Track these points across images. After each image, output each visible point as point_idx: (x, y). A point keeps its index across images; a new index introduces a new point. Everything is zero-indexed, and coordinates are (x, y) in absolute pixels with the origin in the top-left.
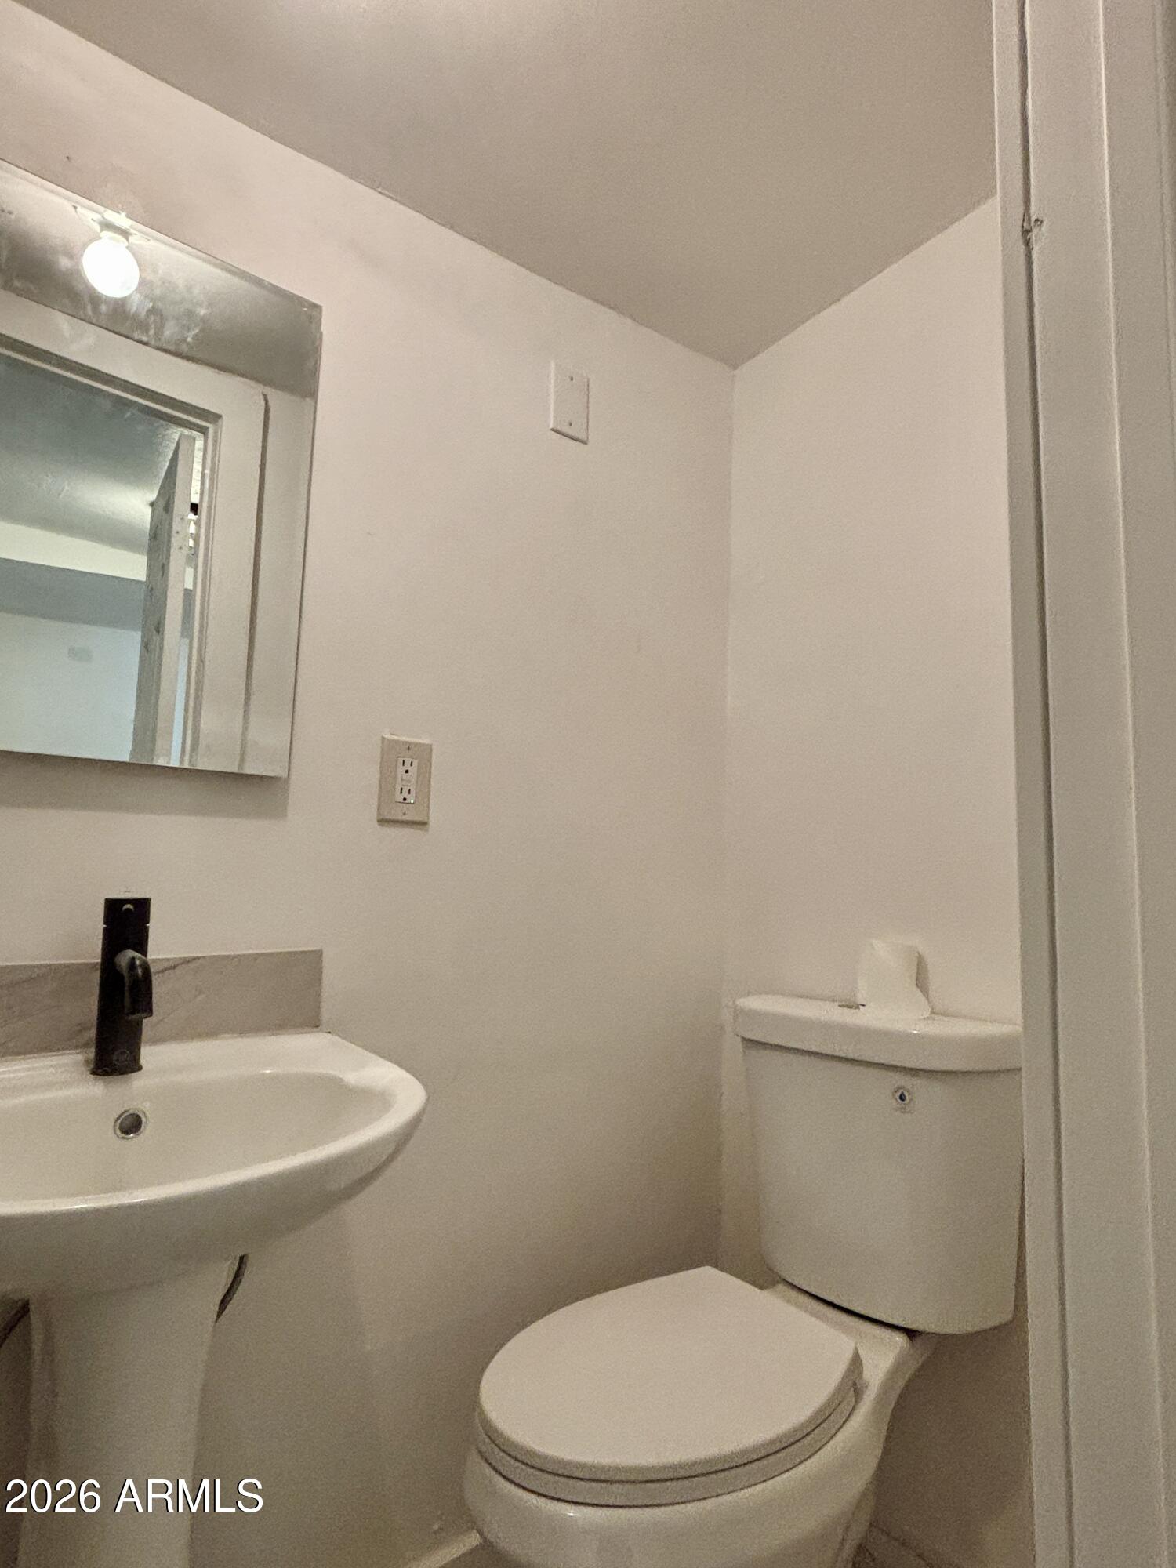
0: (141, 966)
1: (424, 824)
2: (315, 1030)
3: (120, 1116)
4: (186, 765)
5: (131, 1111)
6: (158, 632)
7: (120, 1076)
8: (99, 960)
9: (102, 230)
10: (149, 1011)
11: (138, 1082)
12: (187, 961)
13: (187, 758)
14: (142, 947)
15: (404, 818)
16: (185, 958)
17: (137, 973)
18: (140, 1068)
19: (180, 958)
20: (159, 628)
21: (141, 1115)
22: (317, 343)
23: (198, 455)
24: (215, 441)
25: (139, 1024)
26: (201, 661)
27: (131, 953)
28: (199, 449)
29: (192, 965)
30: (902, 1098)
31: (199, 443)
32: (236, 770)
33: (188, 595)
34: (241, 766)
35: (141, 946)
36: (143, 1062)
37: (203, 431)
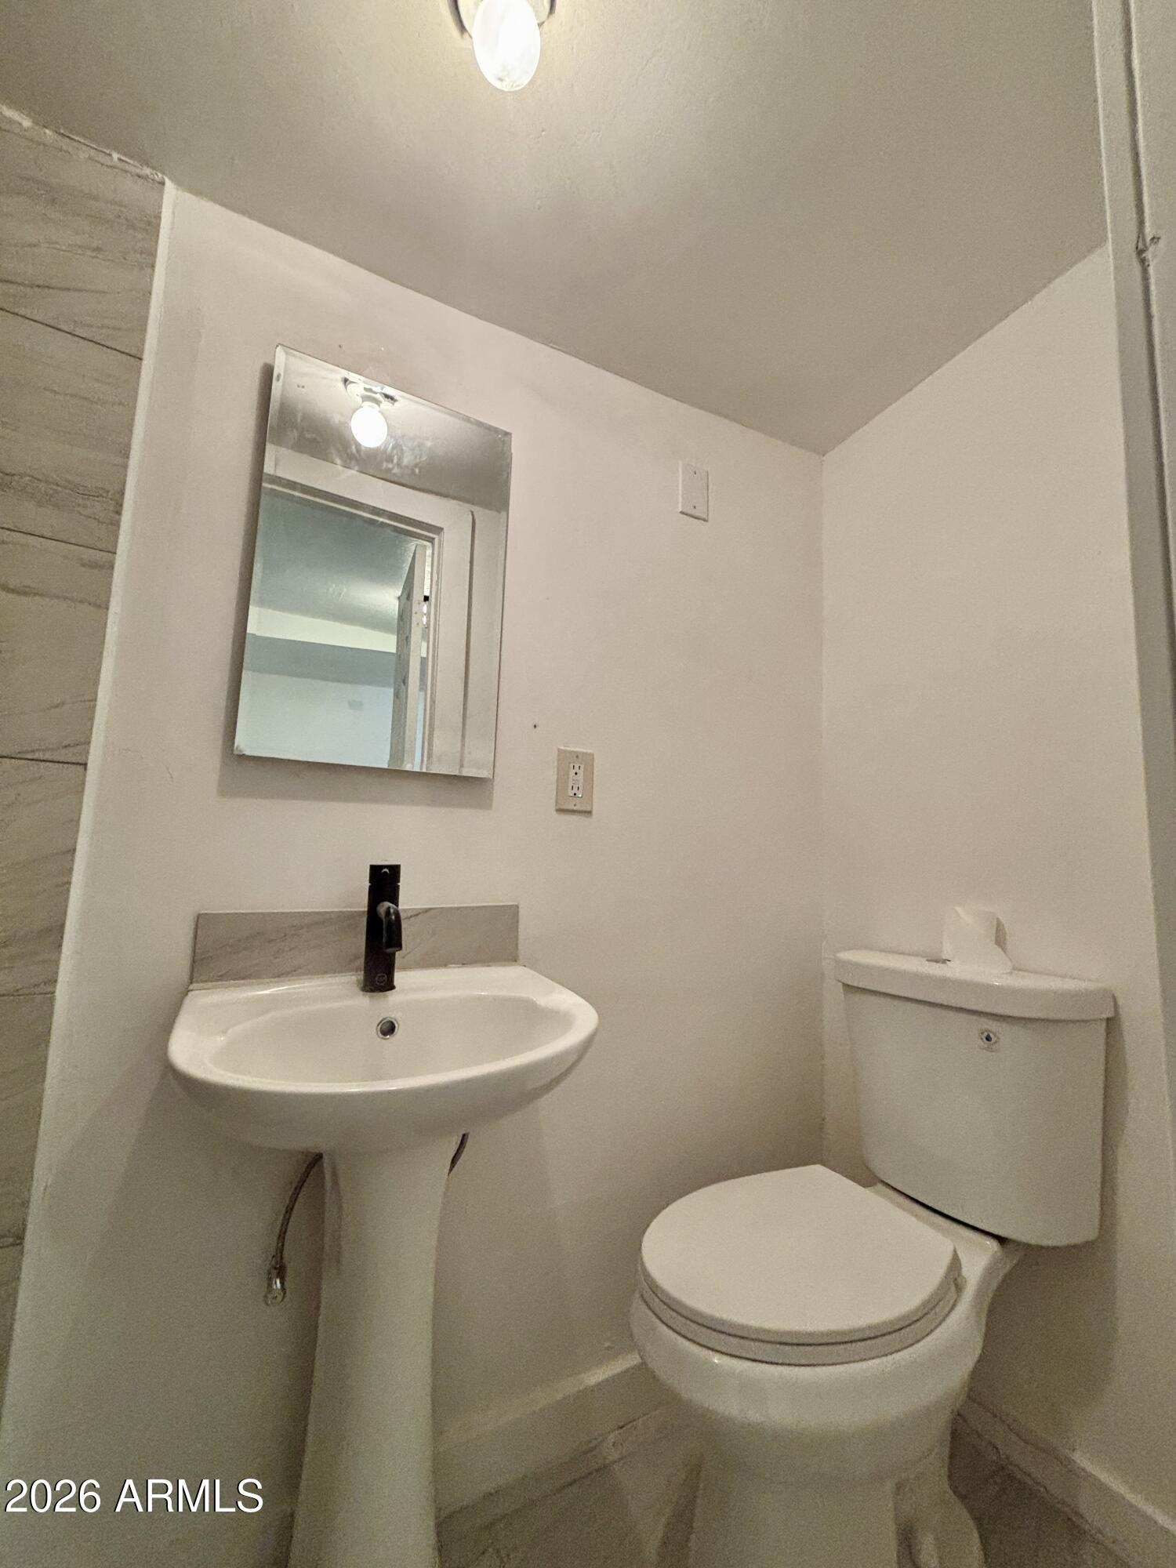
0: (394, 912)
1: (589, 813)
2: (514, 963)
3: (381, 1022)
4: (424, 770)
5: (389, 1019)
6: (404, 684)
7: (381, 993)
8: (366, 909)
9: (363, 402)
10: (399, 946)
11: (392, 997)
12: (427, 910)
13: (424, 766)
14: (395, 901)
15: (575, 808)
16: (425, 909)
17: (391, 919)
18: (393, 988)
19: (421, 909)
20: (405, 681)
21: (395, 1022)
22: (508, 460)
23: (429, 560)
24: (440, 547)
25: (394, 954)
26: (433, 702)
27: (387, 904)
28: (429, 556)
29: (429, 914)
30: (988, 1038)
31: (429, 552)
32: (456, 773)
33: (424, 661)
34: (460, 771)
35: (394, 898)
36: (396, 983)
37: (431, 540)
